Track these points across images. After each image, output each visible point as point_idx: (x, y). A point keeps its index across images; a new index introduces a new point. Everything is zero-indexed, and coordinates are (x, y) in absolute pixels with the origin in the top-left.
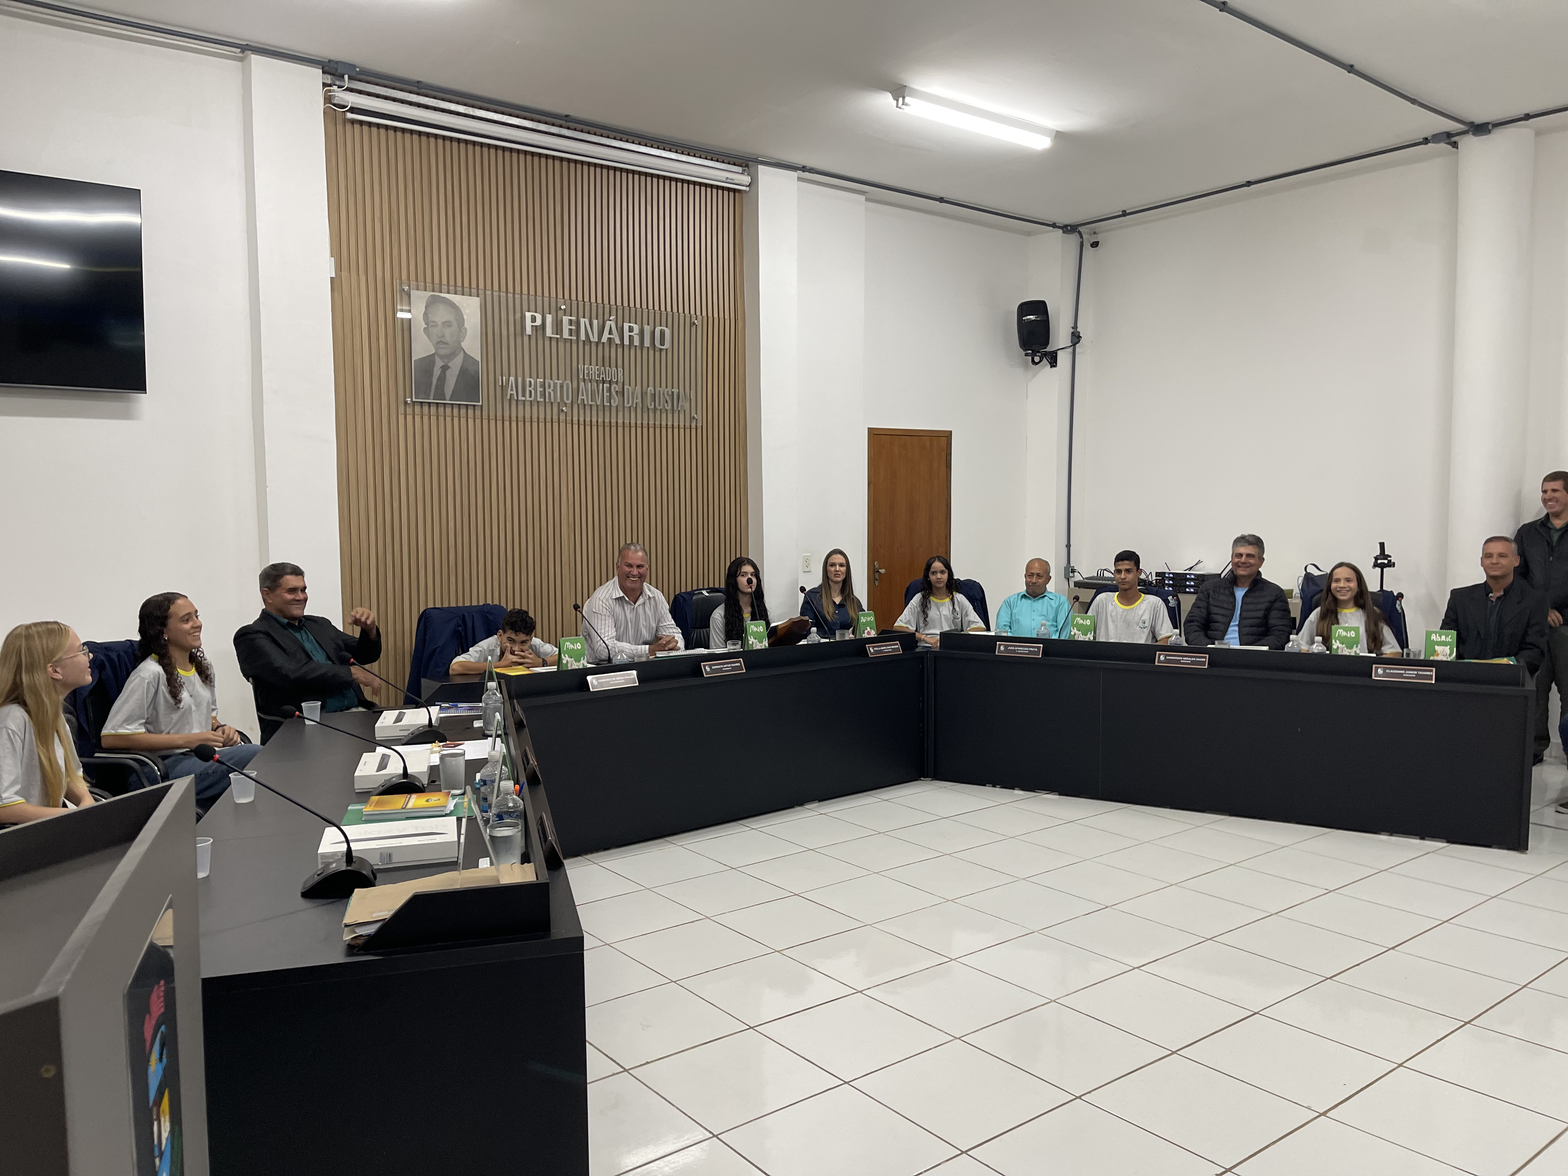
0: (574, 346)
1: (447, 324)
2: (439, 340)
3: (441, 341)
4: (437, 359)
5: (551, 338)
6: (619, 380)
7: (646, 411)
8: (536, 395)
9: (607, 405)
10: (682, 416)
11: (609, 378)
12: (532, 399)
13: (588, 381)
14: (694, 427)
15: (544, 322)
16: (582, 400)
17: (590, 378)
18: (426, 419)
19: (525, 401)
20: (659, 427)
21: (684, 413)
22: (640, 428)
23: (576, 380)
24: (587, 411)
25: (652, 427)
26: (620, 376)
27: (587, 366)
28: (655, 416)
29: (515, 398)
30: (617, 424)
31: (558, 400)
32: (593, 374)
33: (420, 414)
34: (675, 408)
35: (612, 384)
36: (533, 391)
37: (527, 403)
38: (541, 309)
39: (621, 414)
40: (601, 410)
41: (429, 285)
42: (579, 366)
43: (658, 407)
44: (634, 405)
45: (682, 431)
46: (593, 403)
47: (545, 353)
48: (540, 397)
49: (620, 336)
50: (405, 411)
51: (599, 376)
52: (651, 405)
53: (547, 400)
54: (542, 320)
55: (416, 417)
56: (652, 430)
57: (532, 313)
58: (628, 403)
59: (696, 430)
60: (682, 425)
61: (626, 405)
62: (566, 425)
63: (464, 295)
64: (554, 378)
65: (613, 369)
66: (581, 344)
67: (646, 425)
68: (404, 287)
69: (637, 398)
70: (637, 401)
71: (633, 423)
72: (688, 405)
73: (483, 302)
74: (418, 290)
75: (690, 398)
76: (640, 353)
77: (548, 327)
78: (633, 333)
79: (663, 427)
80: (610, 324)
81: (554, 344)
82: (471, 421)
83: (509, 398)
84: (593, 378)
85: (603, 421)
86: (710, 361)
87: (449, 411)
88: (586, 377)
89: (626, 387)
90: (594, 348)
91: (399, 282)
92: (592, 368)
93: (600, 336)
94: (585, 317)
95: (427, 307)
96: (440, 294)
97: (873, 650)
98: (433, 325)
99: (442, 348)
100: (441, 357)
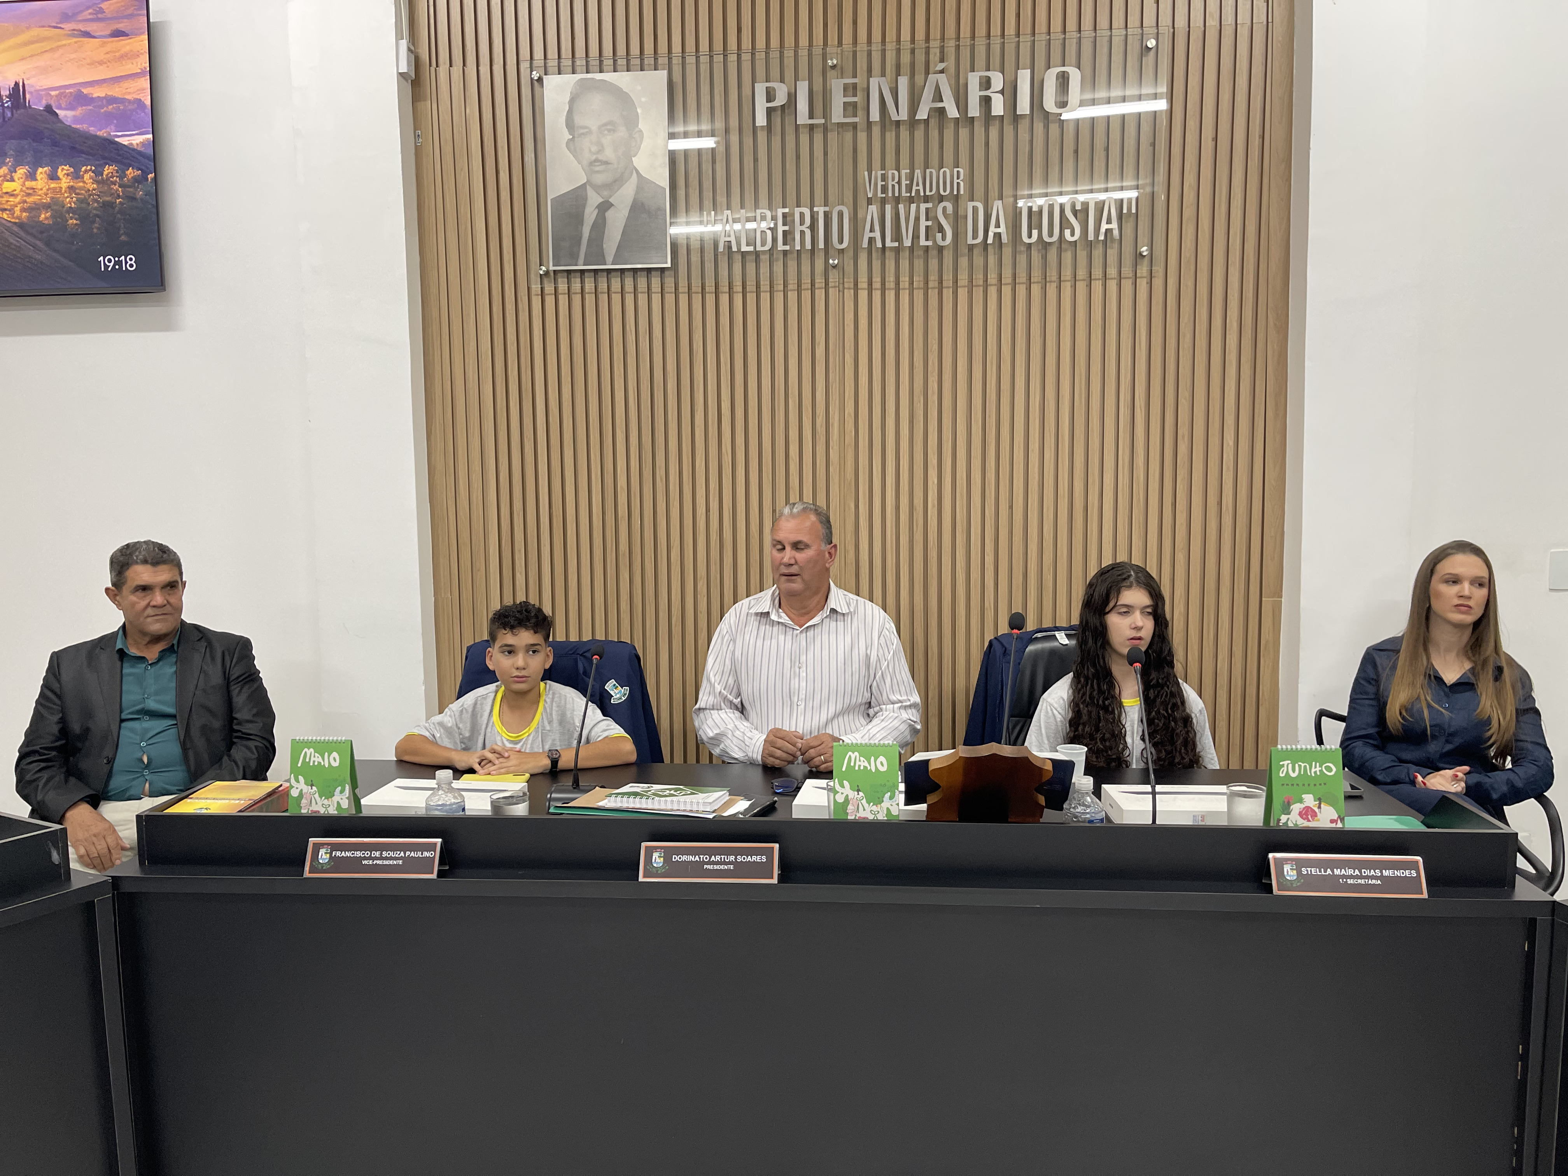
1: (609, 127)
2: (594, 157)
3: (596, 160)
4: (590, 192)
5: (812, 127)
6: (955, 193)
7: (1023, 248)
8: (774, 240)
9: (928, 246)
10: (1112, 253)
11: (931, 191)
12: (767, 248)
13: (883, 202)
14: (1145, 275)
15: (792, 98)
16: (871, 240)
17: (890, 194)
18: (577, 299)
19: (757, 254)
20: (1054, 282)
21: (1116, 245)
22: (1010, 287)
23: (862, 202)
24: (887, 261)
25: (1038, 282)
26: (958, 183)
27: (883, 172)
28: (1045, 258)
29: (735, 249)
30: (956, 281)
31: (821, 245)
32: (897, 186)
33: (567, 292)
34: (1091, 237)
35: (937, 202)
36: (769, 233)
37: (762, 257)
38: (789, 74)
39: (964, 262)
40: (919, 257)
41: (580, 63)
42: (866, 173)
43: (1046, 238)
44: (990, 241)
45: (1112, 285)
46: (896, 244)
47: (798, 157)
48: (785, 244)
49: (961, 101)
50: (542, 289)
51: (909, 188)
52: (1030, 236)
53: (798, 247)
54: (789, 94)
55: (561, 297)
56: (1036, 289)
57: (768, 84)
58: (975, 237)
59: (1149, 281)
60: (1112, 272)
61: (970, 241)
62: (841, 293)
63: (642, 70)
64: (816, 203)
65: (942, 170)
66: (876, 131)
67: (1024, 280)
68: (534, 73)
69: (998, 225)
70: (998, 230)
71: (992, 278)
72: (1128, 228)
73: (677, 77)
74: (559, 74)
75: (1134, 211)
76: (1008, 130)
77: (802, 105)
78: (991, 90)
79: (1065, 281)
80: (937, 81)
81: (818, 137)
82: (656, 298)
83: (722, 250)
84: (897, 195)
85: (922, 278)
86: (1192, 124)
87: (616, 284)
88: (880, 195)
89: (971, 204)
90: (904, 134)
91: (529, 66)
92: (893, 174)
93: (913, 108)
94: (883, 74)
95: (572, 102)
96: (599, 76)
97: (1299, 873)
98: (583, 134)
99: (598, 172)
100: (597, 188)
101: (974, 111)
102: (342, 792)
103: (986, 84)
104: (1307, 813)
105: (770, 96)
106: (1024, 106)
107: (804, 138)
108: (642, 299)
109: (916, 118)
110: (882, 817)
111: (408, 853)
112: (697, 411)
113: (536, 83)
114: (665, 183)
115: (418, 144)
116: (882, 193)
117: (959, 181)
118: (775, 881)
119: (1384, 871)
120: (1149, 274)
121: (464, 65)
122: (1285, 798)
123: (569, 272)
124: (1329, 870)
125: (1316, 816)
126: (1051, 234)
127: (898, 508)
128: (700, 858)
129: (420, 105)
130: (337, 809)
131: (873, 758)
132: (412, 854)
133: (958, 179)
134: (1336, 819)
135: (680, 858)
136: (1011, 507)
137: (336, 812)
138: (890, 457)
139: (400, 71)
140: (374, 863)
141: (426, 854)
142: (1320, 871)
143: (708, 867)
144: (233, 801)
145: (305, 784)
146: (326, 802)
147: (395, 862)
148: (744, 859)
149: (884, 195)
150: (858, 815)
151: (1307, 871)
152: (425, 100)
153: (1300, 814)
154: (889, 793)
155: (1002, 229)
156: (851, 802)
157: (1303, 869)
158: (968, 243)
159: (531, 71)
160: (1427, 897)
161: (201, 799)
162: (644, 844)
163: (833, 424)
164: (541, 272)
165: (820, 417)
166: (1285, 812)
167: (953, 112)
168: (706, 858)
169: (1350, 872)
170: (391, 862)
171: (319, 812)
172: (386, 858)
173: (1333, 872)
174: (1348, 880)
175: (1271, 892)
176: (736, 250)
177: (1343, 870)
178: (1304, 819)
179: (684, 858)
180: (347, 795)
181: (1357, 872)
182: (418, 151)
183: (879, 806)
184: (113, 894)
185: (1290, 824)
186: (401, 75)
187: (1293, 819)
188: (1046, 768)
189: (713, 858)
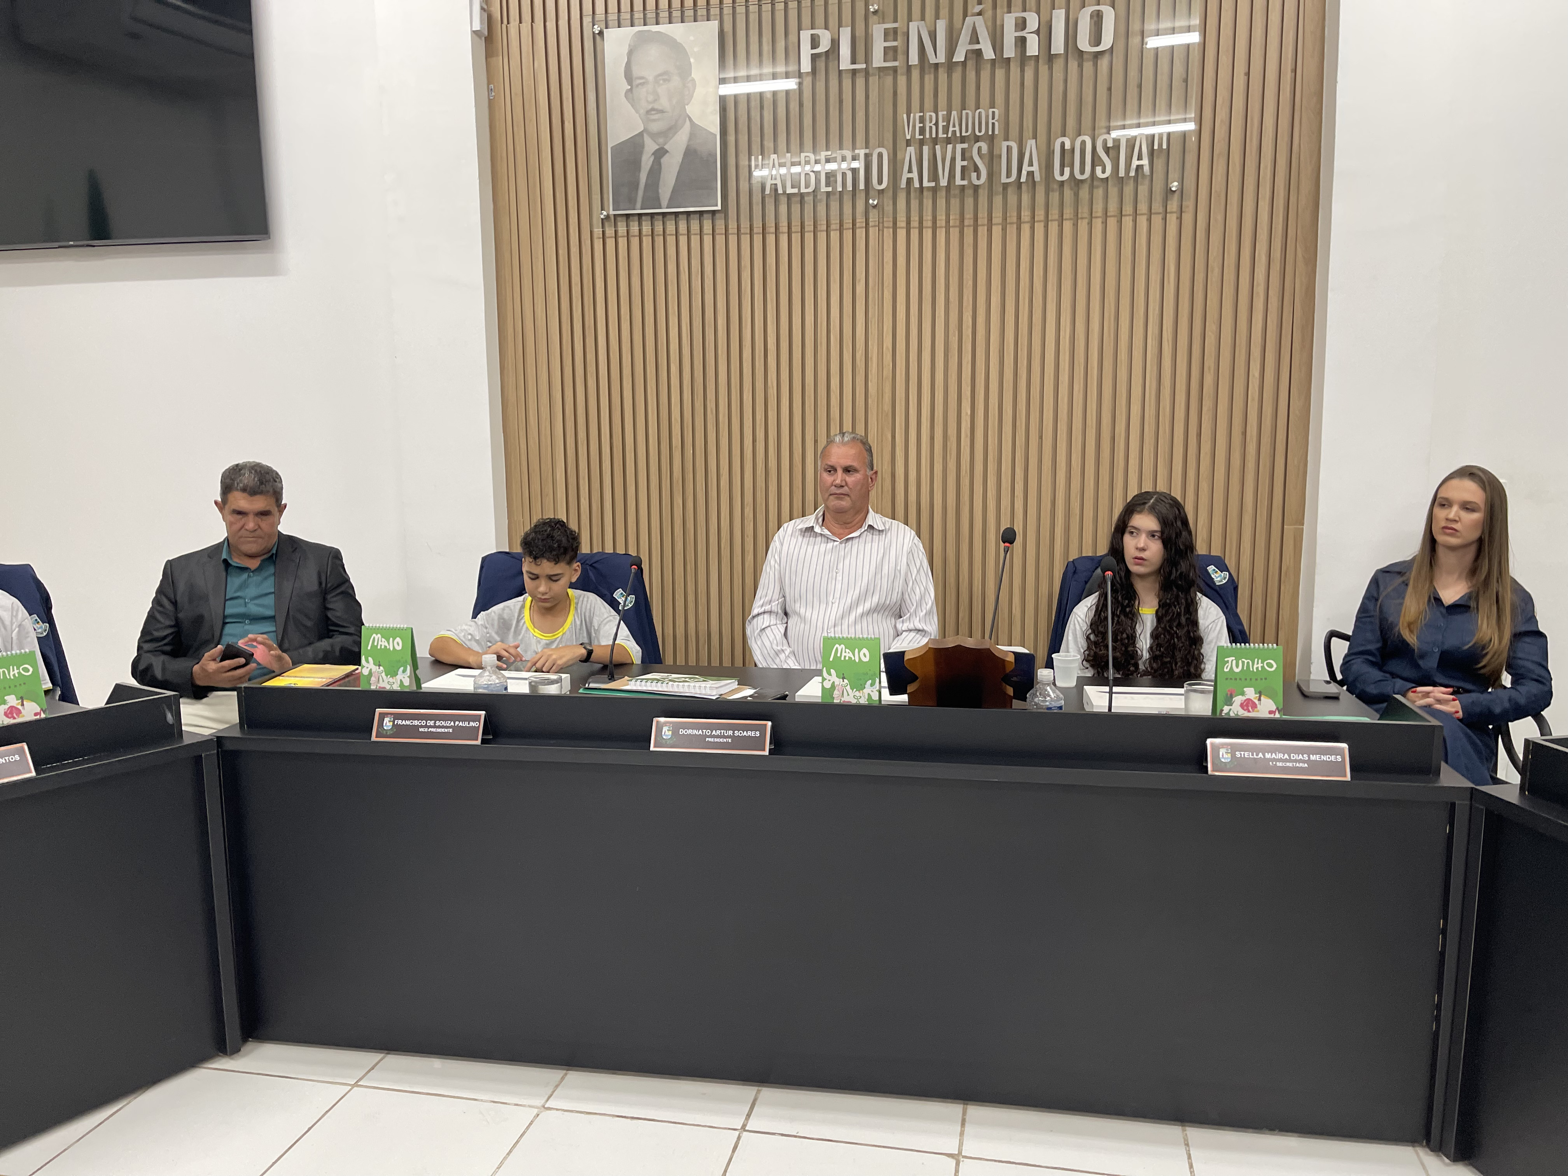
0: (902, 80)
1: (664, 77)
2: (650, 107)
3: (653, 109)
4: (648, 141)
5: (854, 72)
6: (990, 133)
7: (1056, 186)
8: (818, 181)
9: (964, 185)
10: (1143, 189)
11: (967, 131)
12: (810, 190)
13: (922, 143)
14: (1175, 210)
15: (835, 44)
16: (910, 181)
17: (928, 136)
18: (635, 241)
19: (802, 196)
20: (1086, 218)
21: (1147, 182)
22: (1042, 224)
23: (901, 144)
24: (925, 200)
25: (1070, 219)
26: (993, 124)
27: (922, 114)
28: (1076, 195)
29: (780, 191)
30: (990, 219)
31: (862, 186)
32: (934, 128)
33: (626, 234)
34: (1122, 173)
35: (973, 142)
36: (813, 175)
37: (806, 198)
38: (833, 21)
39: (998, 200)
40: (955, 196)
41: (638, 15)
42: (905, 116)
43: (1078, 176)
44: (1023, 179)
45: (1142, 221)
46: (933, 184)
47: (841, 101)
48: (828, 185)
49: (997, 44)
50: (604, 232)
51: (946, 129)
52: (1062, 174)
53: (840, 189)
54: (833, 41)
55: (620, 240)
56: (1068, 226)
57: (813, 32)
58: (1008, 175)
59: (1179, 216)
60: (1143, 207)
61: (1004, 180)
62: (881, 232)
63: (695, 21)
64: (858, 144)
65: (978, 111)
66: (915, 74)
67: (1056, 217)
68: (596, 27)
69: (1031, 164)
70: (1031, 169)
71: (1026, 215)
72: (1159, 163)
73: (728, 27)
74: (619, 27)
75: (1165, 147)
76: (1043, 69)
77: (845, 51)
78: (1026, 31)
79: (1096, 217)
80: (974, 23)
81: (860, 82)
82: (708, 240)
83: (768, 193)
84: (934, 136)
85: (958, 217)
86: (1225, 60)
87: (671, 227)
88: (918, 136)
89: (1005, 144)
90: (943, 76)
91: (591, 20)
92: (931, 116)
93: (951, 51)
94: (923, 19)
95: (630, 53)
96: (655, 28)
97: (1233, 756)
98: (640, 84)
99: (654, 120)
100: (654, 136)
101: (1009, 51)
102: (404, 671)
103: (1022, 24)
104: (1248, 704)
105: (815, 42)
106: (1058, 46)
107: (847, 83)
108: (695, 240)
109: (954, 60)
110: (863, 701)
111: (457, 723)
112: (745, 346)
113: (597, 36)
114: (716, 129)
115: (491, 98)
116: (920, 135)
117: (993, 121)
118: (767, 753)
119: (1311, 756)
120: (1179, 209)
121: (533, 21)
122: (1229, 691)
123: (628, 216)
124: (1260, 754)
125: (1256, 707)
126: (1082, 172)
127: (932, 438)
128: (703, 732)
129: (493, 60)
130: (400, 686)
131: (857, 650)
132: (461, 724)
133: (993, 119)
134: (1274, 710)
135: (686, 732)
136: (1041, 437)
137: (399, 688)
138: (926, 388)
139: (474, 29)
140: (429, 730)
141: (472, 724)
142: (1253, 755)
143: (710, 739)
144: (316, 680)
145: (374, 664)
146: (391, 680)
147: (446, 730)
148: (741, 733)
149: (922, 137)
150: (843, 699)
151: (1241, 754)
152: (497, 56)
153: (1242, 706)
154: (870, 681)
155: (1035, 168)
156: (837, 688)
157: (1237, 753)
158: (1002, 182)
159: (594, 25)
160: (1349, 780)
161: (291, 677)
162: (655, 720)
163: (871, 358)
164: (602, 217)
165: (860, 352)
166: (1228, 703)
167: (989, 54)
168: (708, 732)
169: (1280, 756)
170: (443, 730)
171: (385, 688)
172: (439, 727)
173: (1264, 755)
174: (1278, 763)
175: (1207, 772)
176: (782, 192)
177: (1274, 754)
178: (1245, 710)
179: (690, 732)
180: (409, 675)
181: (1286, 756)
182: (491, 104)
183: (861, 691)
184: (218, 752)
185: (1232, 714)
186: (475, 33)
187: (1234, 710)
188: (1008, 659)
189: (714, 733)
